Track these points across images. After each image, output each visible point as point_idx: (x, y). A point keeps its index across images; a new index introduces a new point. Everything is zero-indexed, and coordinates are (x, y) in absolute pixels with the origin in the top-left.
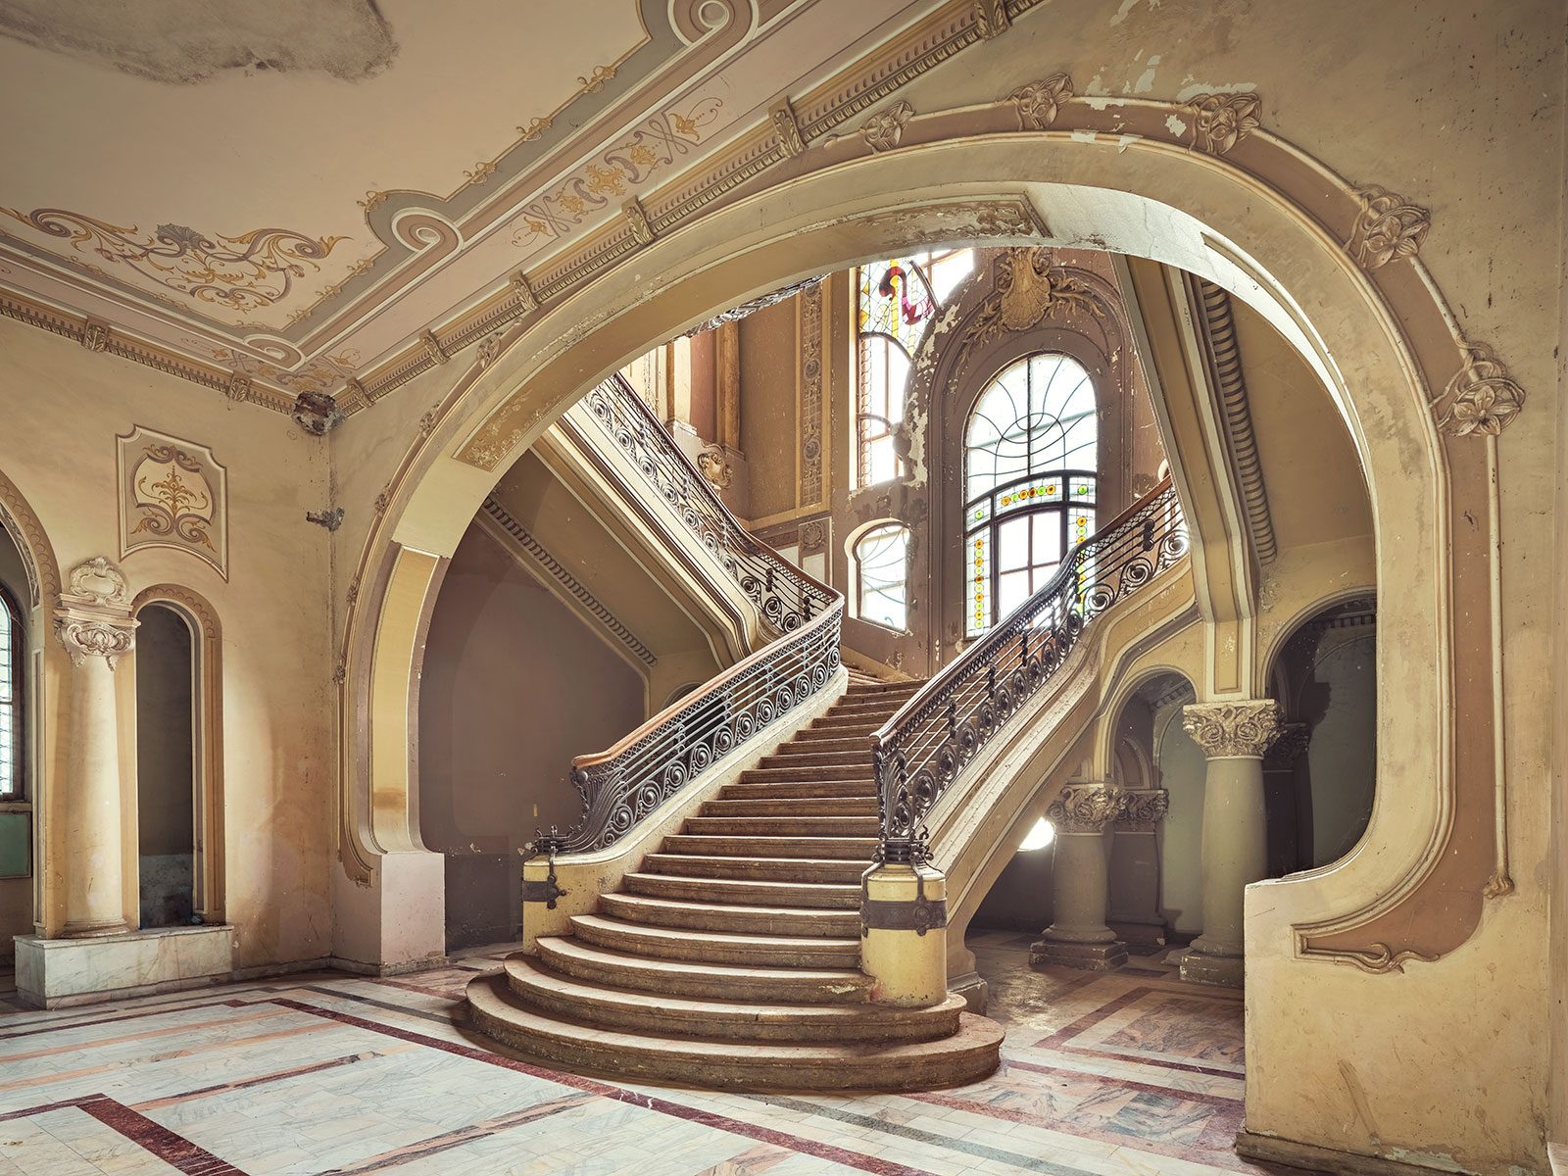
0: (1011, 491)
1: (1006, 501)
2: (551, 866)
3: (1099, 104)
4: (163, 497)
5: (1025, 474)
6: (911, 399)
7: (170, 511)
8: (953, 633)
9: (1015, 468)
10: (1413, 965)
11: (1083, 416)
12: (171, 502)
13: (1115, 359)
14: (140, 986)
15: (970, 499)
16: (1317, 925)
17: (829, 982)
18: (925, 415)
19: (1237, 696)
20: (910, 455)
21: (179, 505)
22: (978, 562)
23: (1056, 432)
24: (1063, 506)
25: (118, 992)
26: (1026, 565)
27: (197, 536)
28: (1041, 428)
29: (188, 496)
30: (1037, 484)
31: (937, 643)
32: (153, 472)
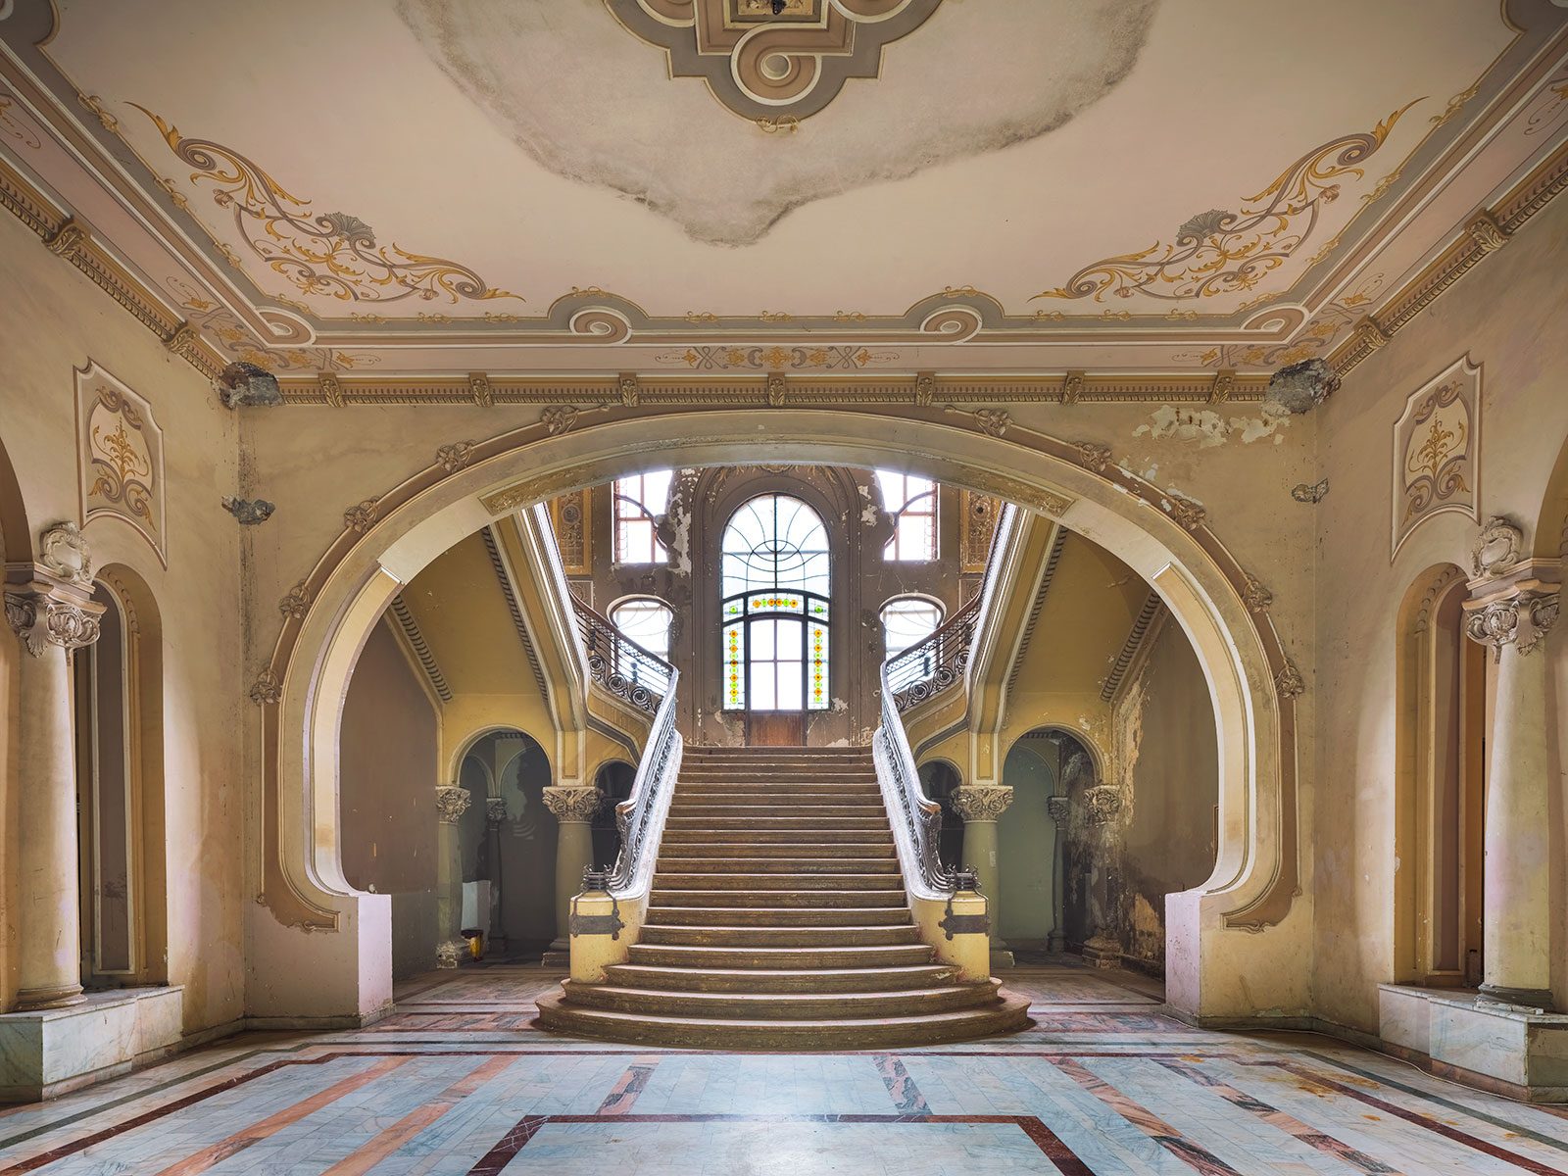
0: (762, 596)
1: (757, 604)
2: (615, 902)
3: (1128, 474)
4: (114, 454)
5: (773, 586)
6: (676, 498)
7: (118, 471)
8: (713, 704)
9: (764, 580)
10: (1268, 929)
11: (819, 553)
12: (120, 463)
13: (844, 518)
14: (121, 1062)
15: (725, 596)
16: (1232, 913)
17: (933, 972)
18: (689, 515)
19: (990, 782)
20: (675, 545)
21: (127, 468)
22: (734, 649)
23: (797, 560)
24: (805, 618)
25: (101, 1072)
26: (772, 659)
27: (141, 510)
28: (784, 553)
29: (133, 457)
30: (780, 596)
31: (699, 711)
32: (106, 421)
